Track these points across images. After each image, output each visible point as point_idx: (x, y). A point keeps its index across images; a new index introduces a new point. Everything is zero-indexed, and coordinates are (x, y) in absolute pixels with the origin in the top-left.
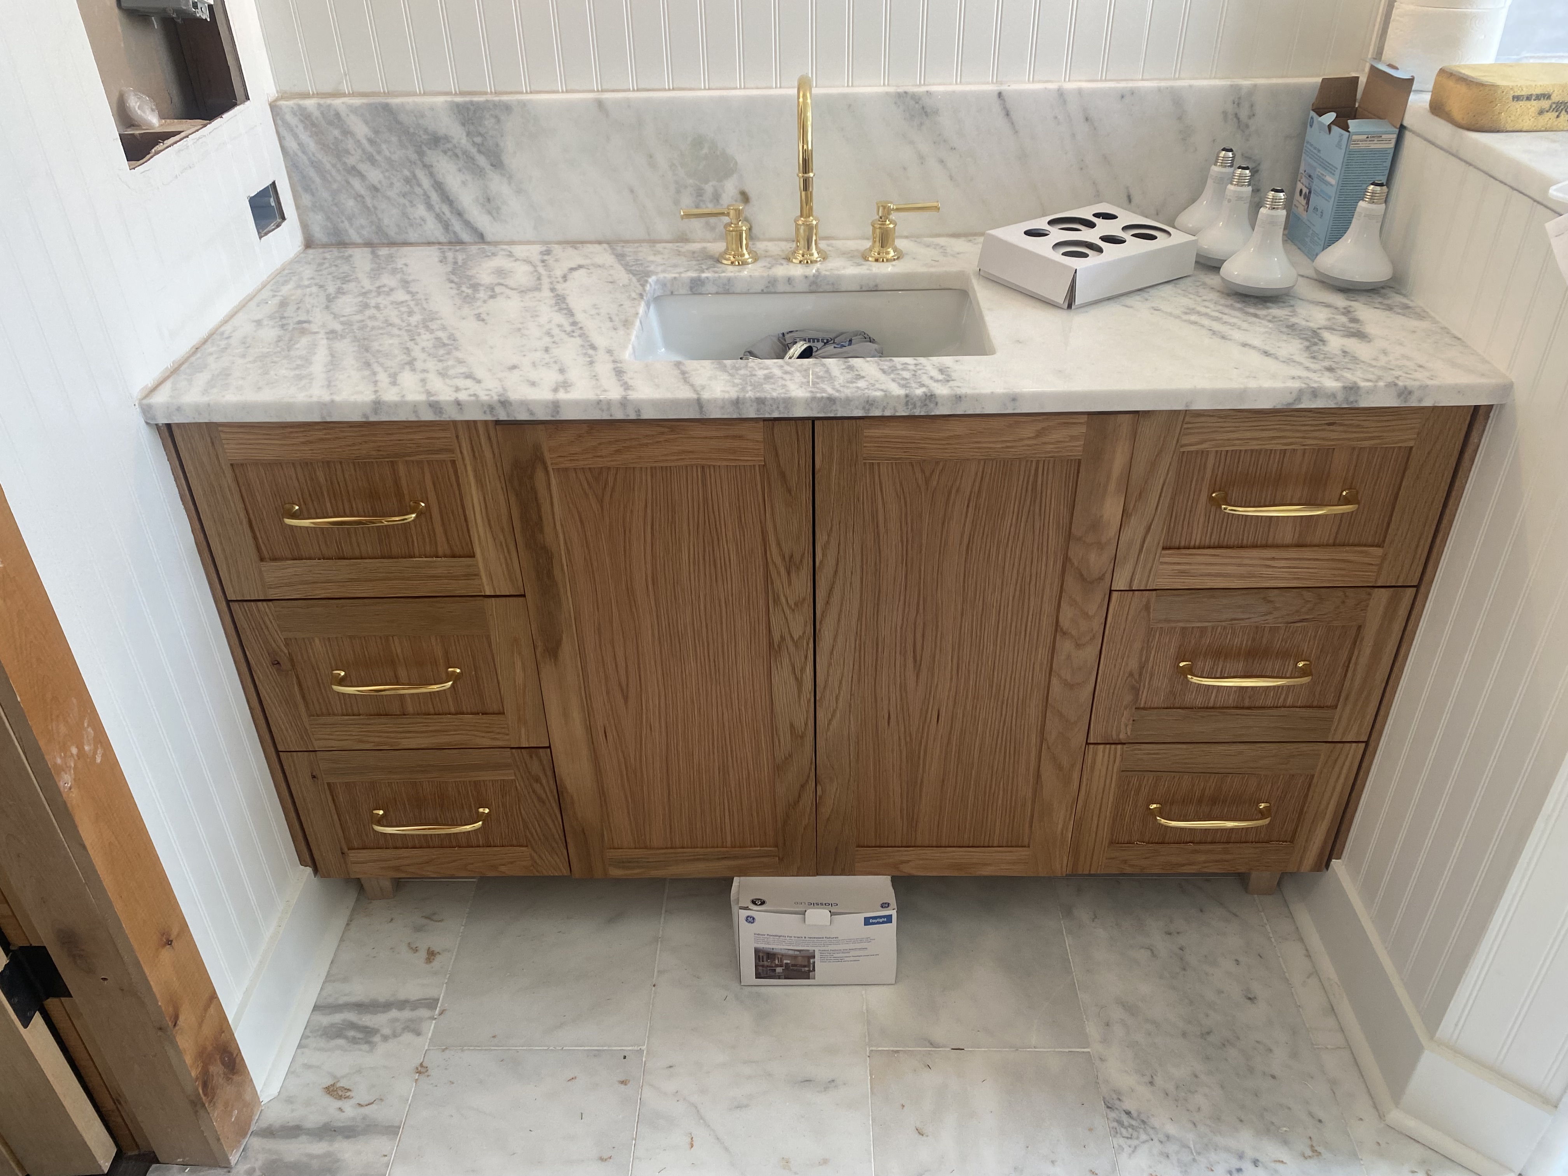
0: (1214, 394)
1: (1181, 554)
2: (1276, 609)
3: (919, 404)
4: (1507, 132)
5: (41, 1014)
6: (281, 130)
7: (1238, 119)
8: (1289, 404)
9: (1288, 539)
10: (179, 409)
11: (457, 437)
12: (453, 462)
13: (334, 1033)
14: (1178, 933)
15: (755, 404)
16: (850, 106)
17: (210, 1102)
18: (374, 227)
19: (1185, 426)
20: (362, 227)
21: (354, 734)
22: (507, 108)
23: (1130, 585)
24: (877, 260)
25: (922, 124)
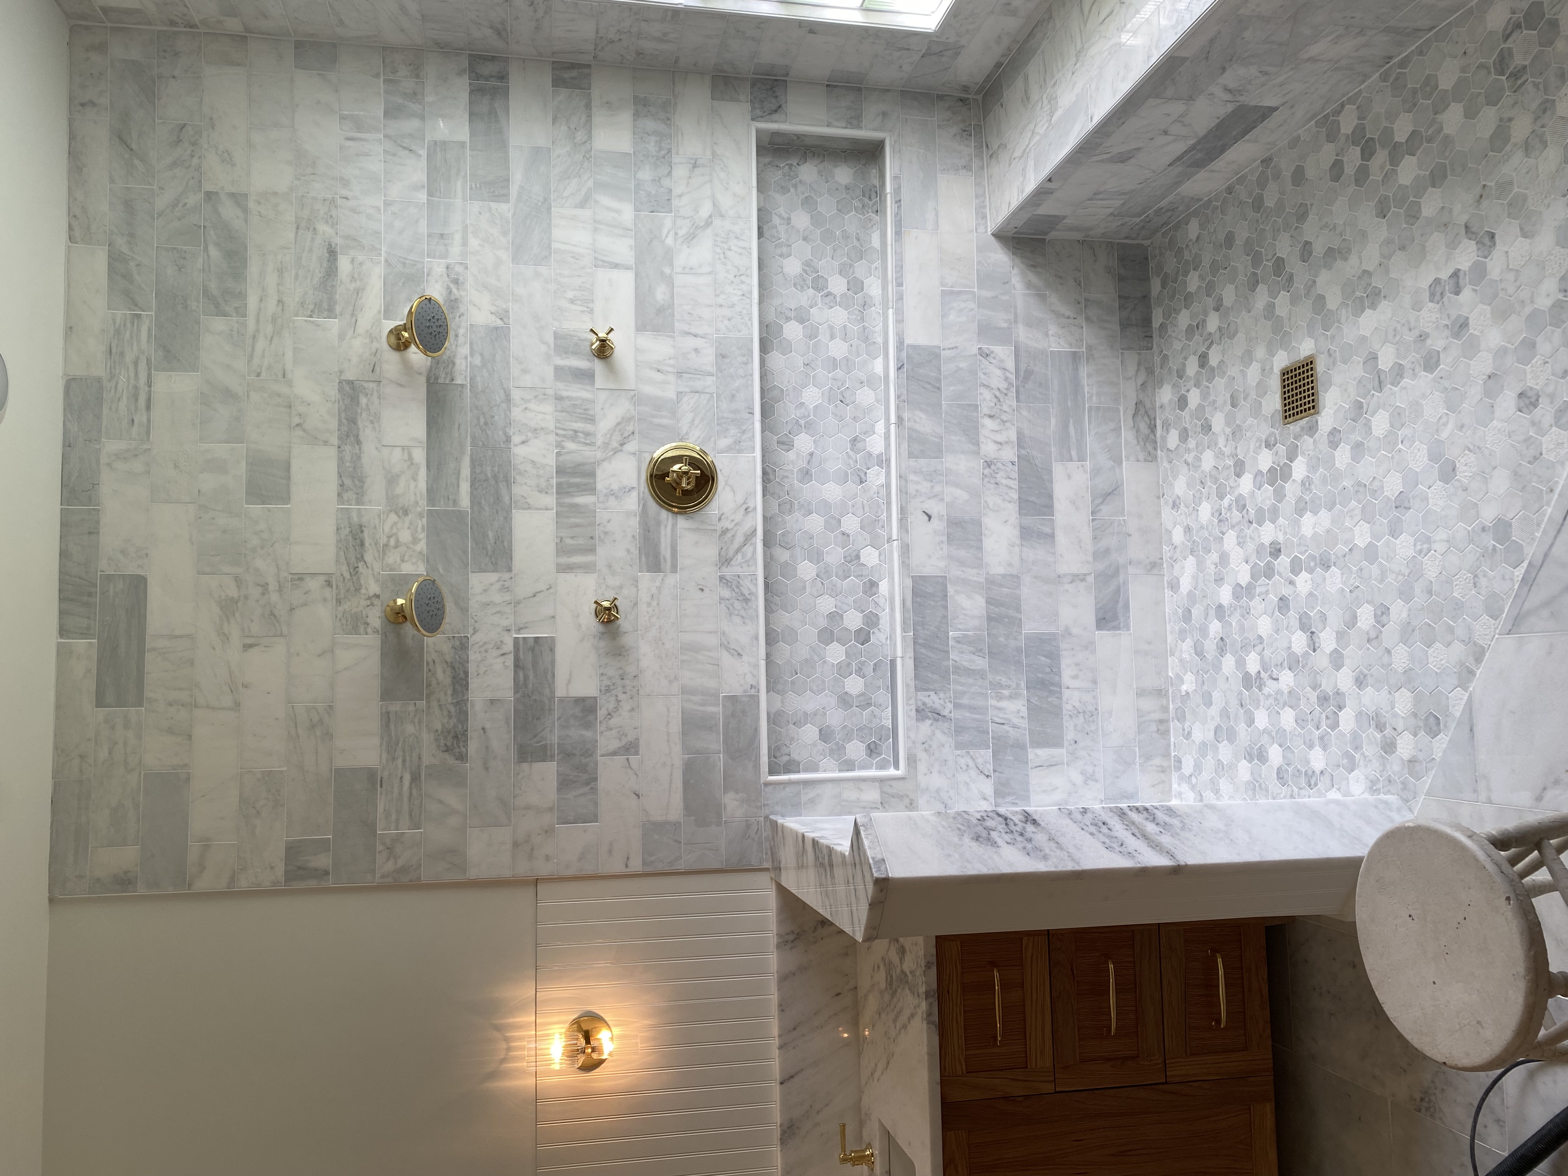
1: (1030, 1055)
2: (1064, 988)
8: (936, 1026)
23: (1052, 1081)
24: (873, 1163)
25: (797, 1128)
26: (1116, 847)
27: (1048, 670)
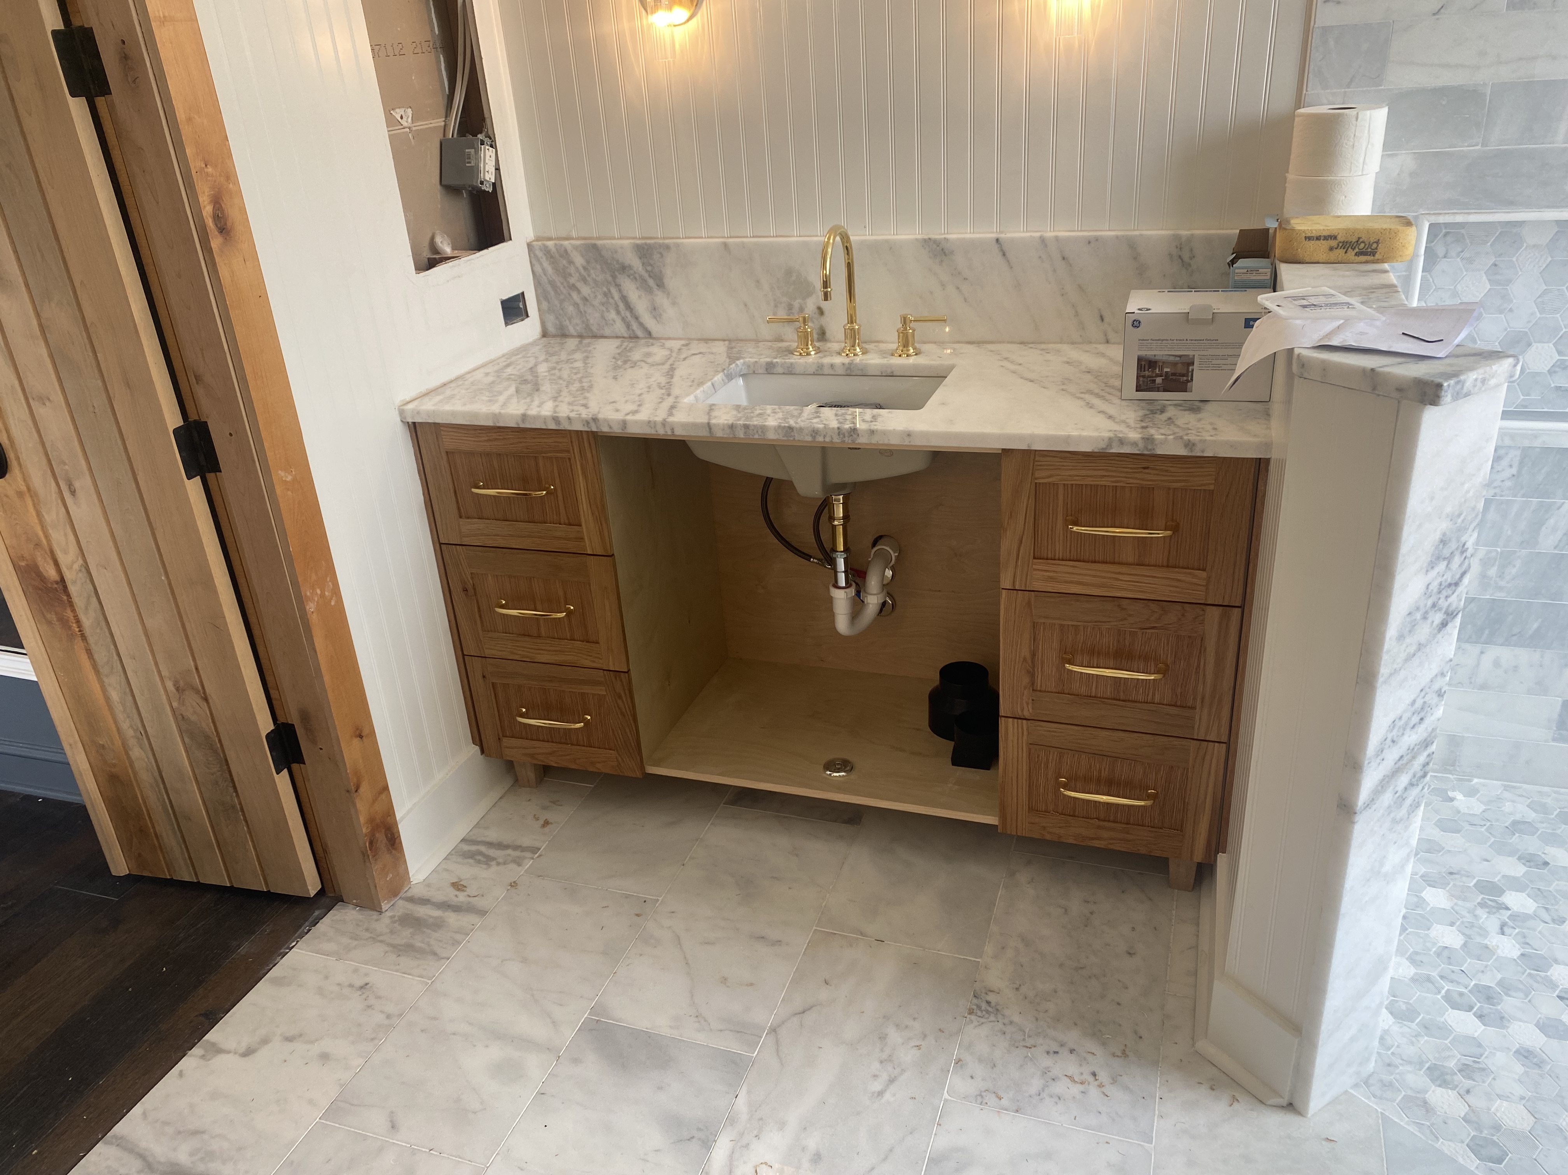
0: (1048, 438)
1: (1048, 564)
2: (1130, 615)
3: (847, 435)
4: (1307, 263)
5: (288, 771)
6: (533, 260)
7: (1182, 259)
8: (1103, 449)
9: (1131, 560)
10: (418, 413)
11: (572, 442)
12: (569, 459)
13: (470, 855)
14: (1095, 903)
15: (743, 429)
16: (891, 248)
17: (374, 856)
18: (584, 325)
19: (1036, 463)
20: (577, 325)
21: (509, 647)
22: (668, 247)
23: (1014, 585)
24: (900, 356)
25: (942, 261)
26: (1392, 734)
27: (1516, 630)
